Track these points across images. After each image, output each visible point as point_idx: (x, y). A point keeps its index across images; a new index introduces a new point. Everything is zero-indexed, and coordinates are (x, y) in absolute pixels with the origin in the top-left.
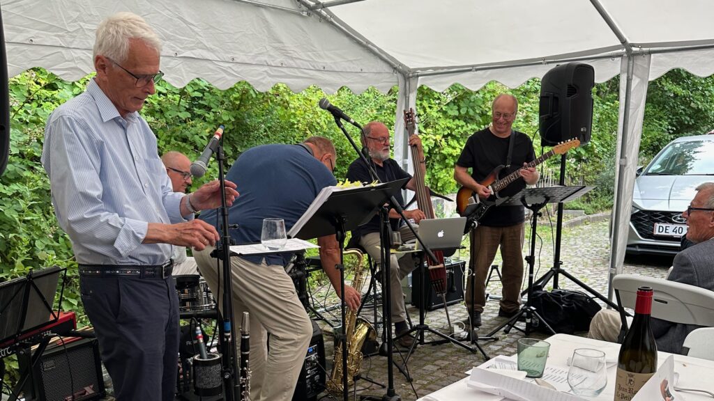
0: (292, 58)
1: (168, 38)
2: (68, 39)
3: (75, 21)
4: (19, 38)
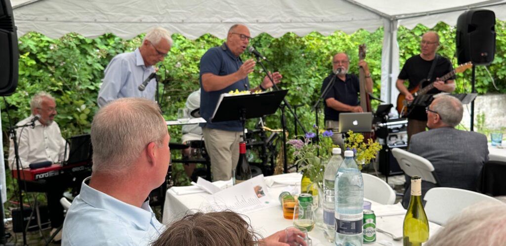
0: (298, 17)
1: (217, 13)
2: (160, 18)
3: (164, 9)
4: (135, 20)
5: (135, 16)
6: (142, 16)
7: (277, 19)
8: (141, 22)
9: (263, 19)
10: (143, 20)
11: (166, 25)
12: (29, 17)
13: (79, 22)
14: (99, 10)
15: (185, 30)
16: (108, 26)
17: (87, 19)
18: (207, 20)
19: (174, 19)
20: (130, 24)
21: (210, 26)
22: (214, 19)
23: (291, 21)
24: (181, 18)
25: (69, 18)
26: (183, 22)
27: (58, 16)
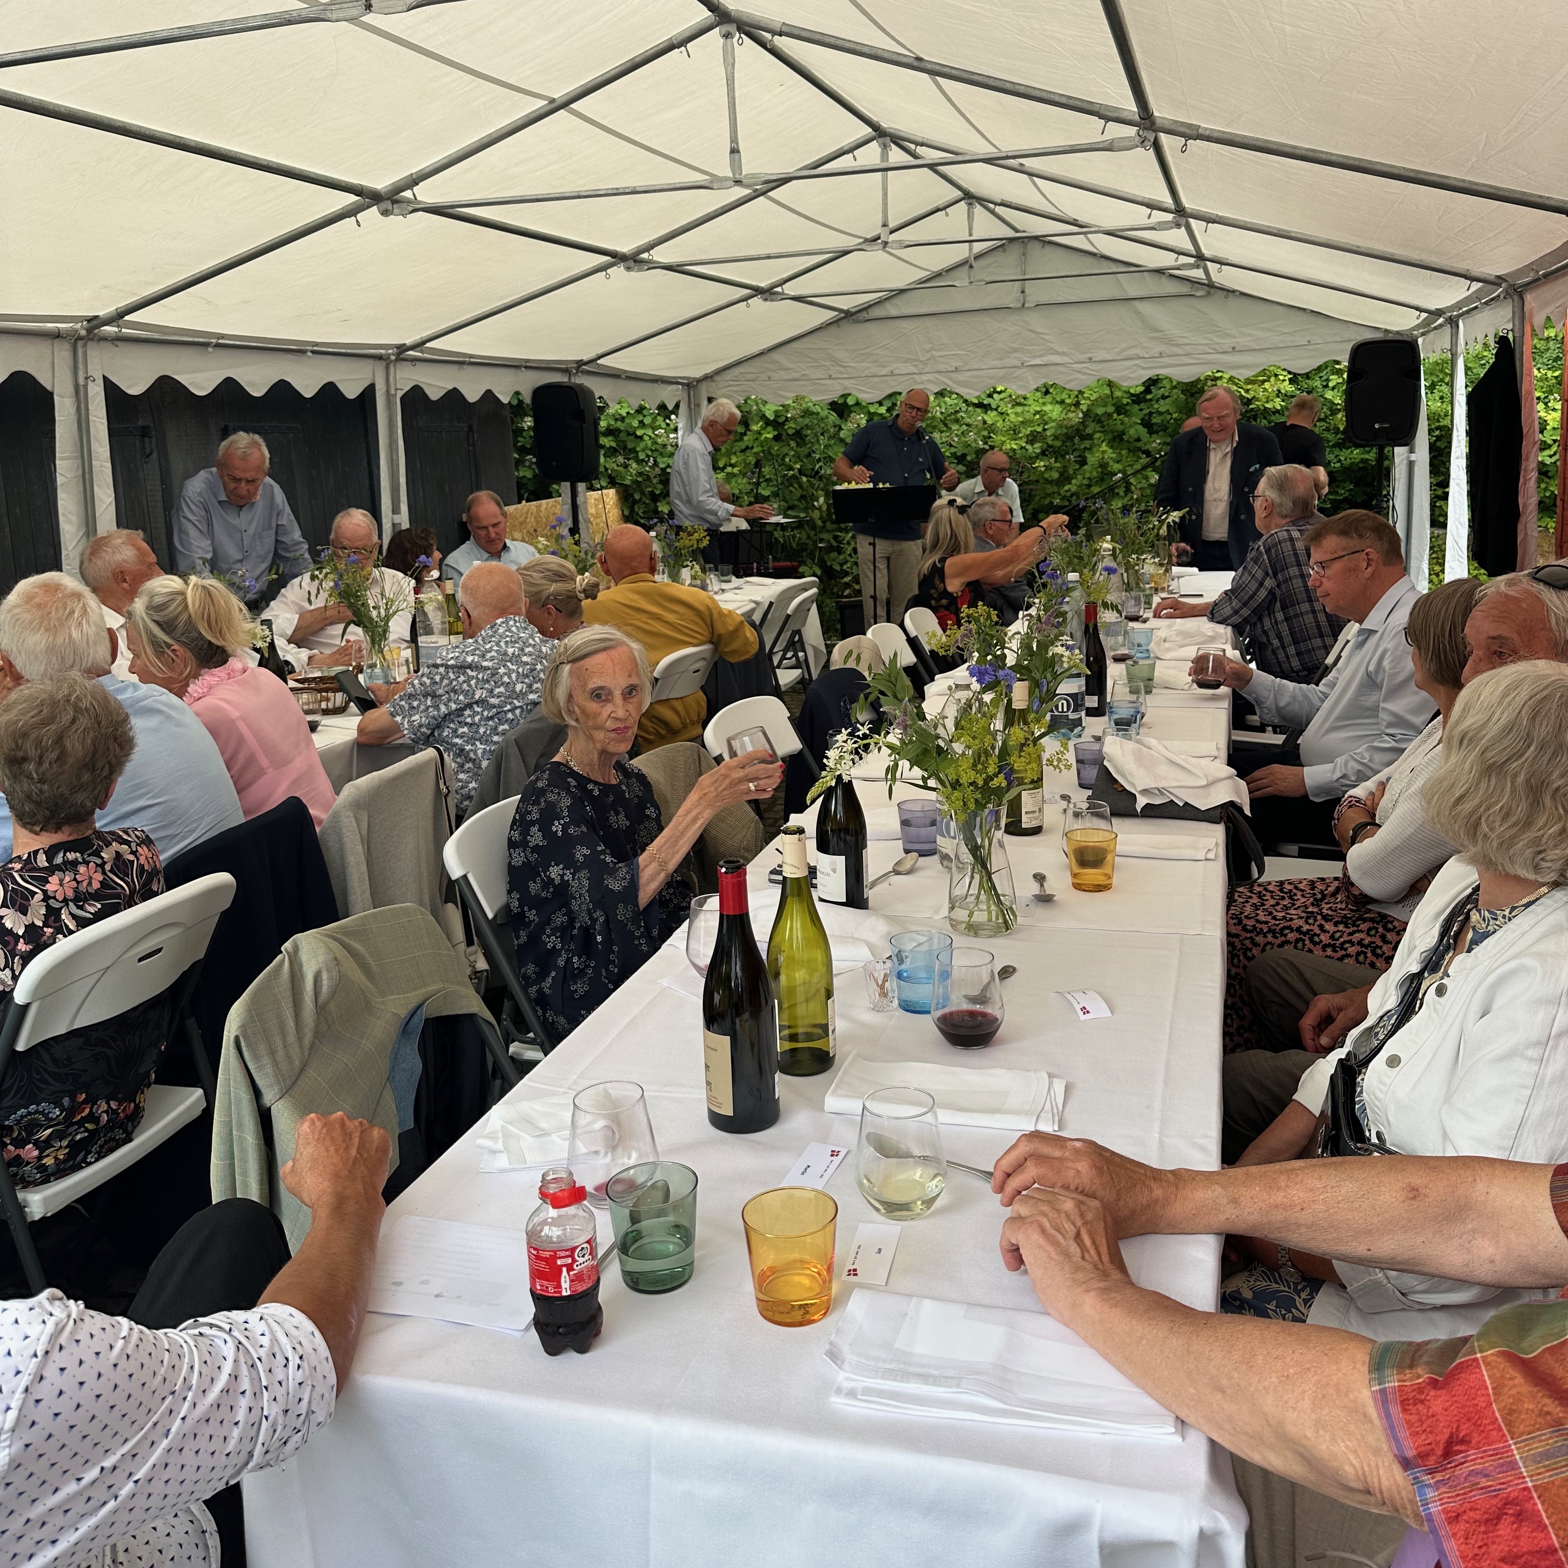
0: (1178, 345)
1: (1015, 350)
2: (921, 366)
3: (928, 351)
4: (884, 371)
5: (885, 367)
6: (895, 366)
7: (1132, 352)
8: (892, 374)
9: (1103, 355)
10: (896, 372)
11: (930, 376)
12: (749, 377)
13: (809, 380)
14: (836, 361)
15: (959, 383)
16: (847, 383)
17: (819, 376)
18: (997, 363)
19: (942, 367)
20: (877, 379)
21: (1001, 372)
22: (1011, 361)
23: (1161, 355)
24: (956, 364)
25: (795, 375)
26: (957, 370)
27: (782, 373)
